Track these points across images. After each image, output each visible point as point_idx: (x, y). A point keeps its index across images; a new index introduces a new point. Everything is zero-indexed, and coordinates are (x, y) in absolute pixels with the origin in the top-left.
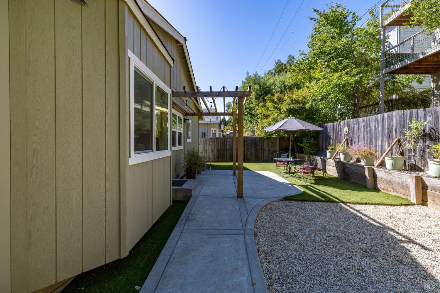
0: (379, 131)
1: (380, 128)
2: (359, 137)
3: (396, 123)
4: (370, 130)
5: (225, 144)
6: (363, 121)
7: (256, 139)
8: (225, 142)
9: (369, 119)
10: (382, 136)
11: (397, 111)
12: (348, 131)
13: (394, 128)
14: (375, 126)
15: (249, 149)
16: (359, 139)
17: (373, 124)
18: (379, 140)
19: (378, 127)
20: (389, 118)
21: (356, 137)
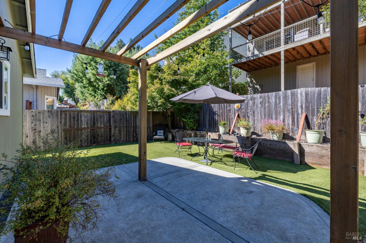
0: (280, 107)
1: (282, 104)
2: (254, 112)
3: (302, 100)
4: (268, 106)
5: (78, 120)
6: (260, 97)
7: (126, 114)
8: (78, 117)
9: (268, 96)
10: (284, 111)
11: (302, 89)
12: (240, 107)
13: (299, 104)
14: (276, 103)
15: (116, 127)
16: (254, 114)
17: (273, 100)
18: (280, 115)
19: (280, 103)
20: (293, 94)
21: (251, 112)
